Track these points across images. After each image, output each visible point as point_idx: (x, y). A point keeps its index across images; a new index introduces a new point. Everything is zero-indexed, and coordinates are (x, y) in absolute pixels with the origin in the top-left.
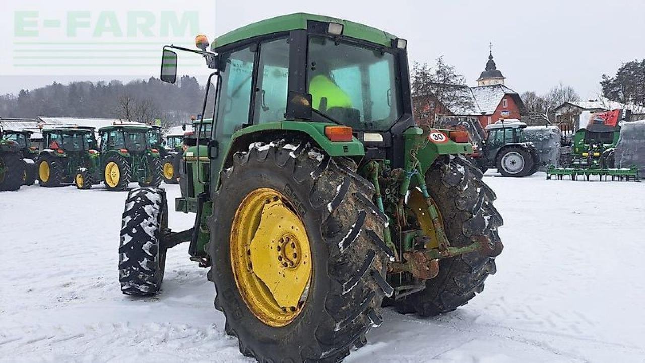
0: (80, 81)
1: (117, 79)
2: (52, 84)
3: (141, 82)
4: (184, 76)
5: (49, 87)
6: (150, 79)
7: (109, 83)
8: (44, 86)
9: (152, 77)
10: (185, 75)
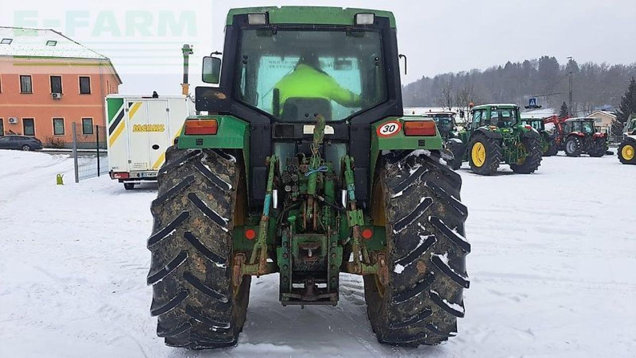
0: (443, 73)
1: (476, 68)
2: (421, 78)
3: (497, 69)
4: (542, 57)
5: (419, 81)
6: (506, 65)
7: (468, 73)
8: (415, 81)
9: (509, 62)
10: (544, 56)
